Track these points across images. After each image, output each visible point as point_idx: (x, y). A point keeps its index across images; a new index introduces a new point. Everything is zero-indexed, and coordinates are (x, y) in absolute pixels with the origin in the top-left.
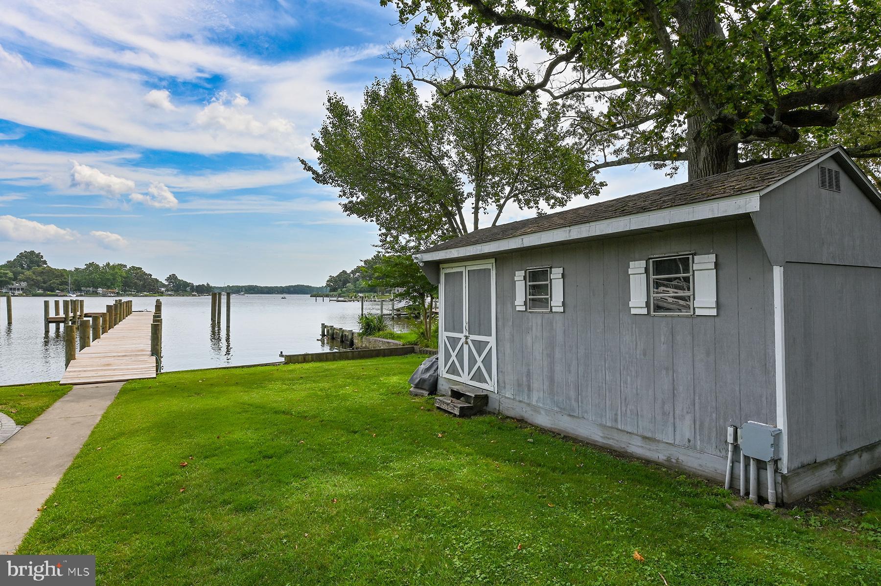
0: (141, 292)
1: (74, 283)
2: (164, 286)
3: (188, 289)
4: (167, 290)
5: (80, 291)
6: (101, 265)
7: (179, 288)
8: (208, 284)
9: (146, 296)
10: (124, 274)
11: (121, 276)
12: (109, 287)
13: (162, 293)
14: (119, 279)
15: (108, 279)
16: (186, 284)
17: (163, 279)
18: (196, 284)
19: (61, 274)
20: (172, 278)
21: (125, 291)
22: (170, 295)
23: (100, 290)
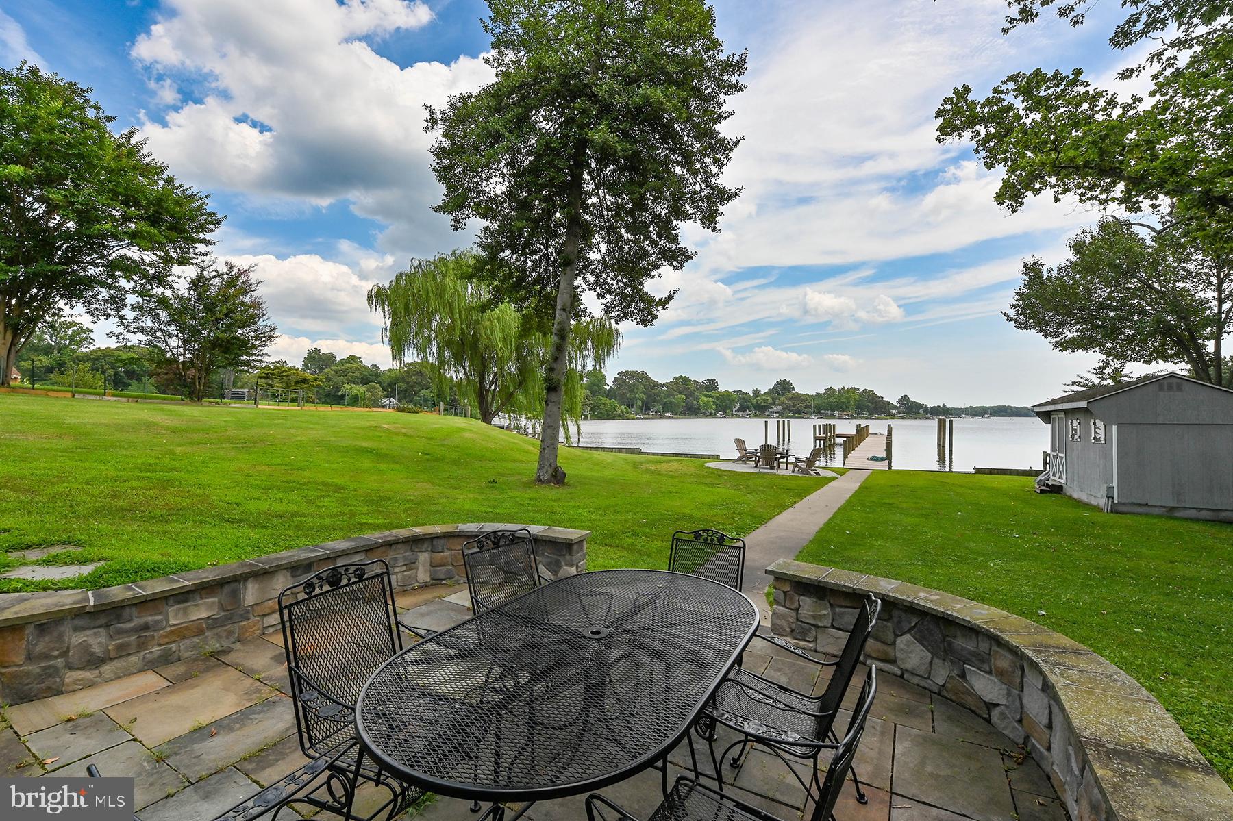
0: (873, 414)
1: (815, 407)
2: (895, 408)
3: (921, 411)
4: (899, 413)
5: (821, 414)
6: (837, 390)
7: (910, 409)
8: (944, 406)
9: (878, 418)
10: (857, 398)
11: (855, 399)
12: (844, 410)
13: (894, 415)
14: (853, 402)
15: (844, 402)
16: (919, 406)
17: (894, 400)
18: (930, 405)
19: (804, 398)
20: (904, 400)
21: (858, 414)
22: (902, 418)
23: (836, 413)
